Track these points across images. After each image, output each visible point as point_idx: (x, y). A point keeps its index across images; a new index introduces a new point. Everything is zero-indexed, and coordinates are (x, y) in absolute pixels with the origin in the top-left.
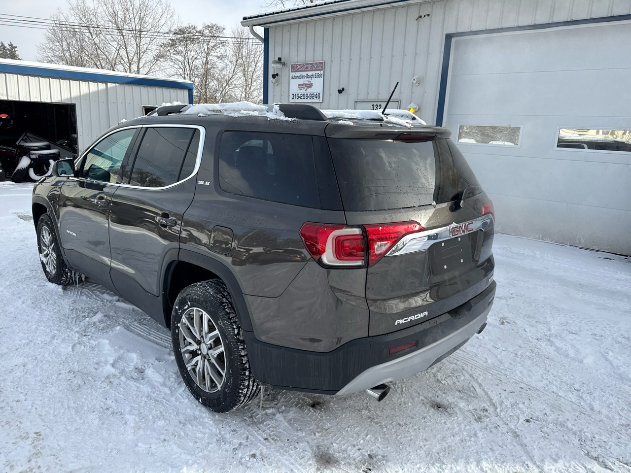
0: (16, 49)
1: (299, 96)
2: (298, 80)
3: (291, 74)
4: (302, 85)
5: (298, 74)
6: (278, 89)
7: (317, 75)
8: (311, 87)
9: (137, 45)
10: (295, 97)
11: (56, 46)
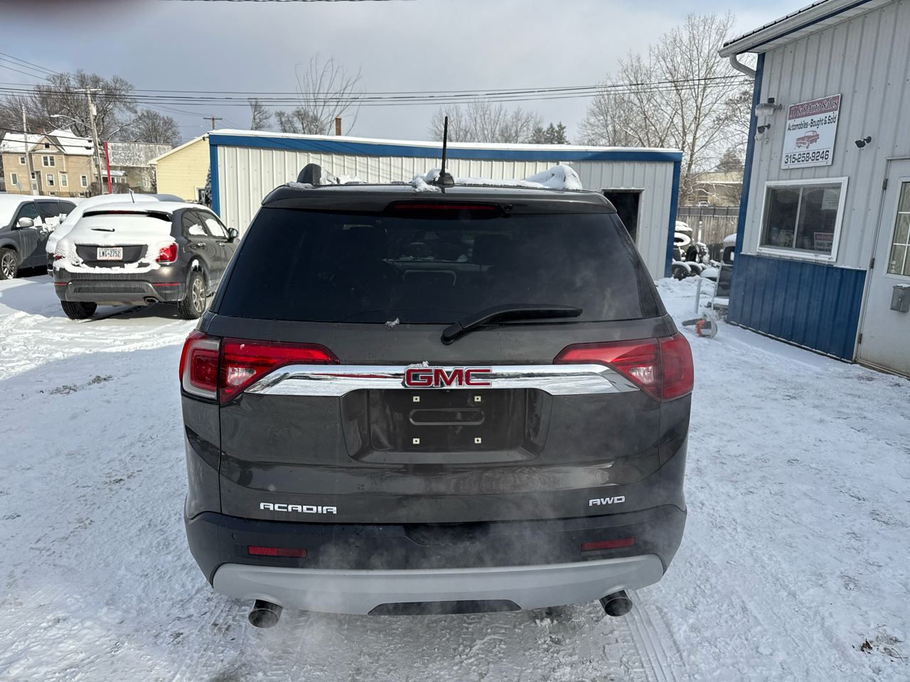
0: (565, 130)
1: (797, 157)
2: (797, 130)
3: (789, 122)
4: (803, 139)
5: (798, 121)
6: (767, 148)
7: (827, 119)
8: (815, 141)
9: (697, 106)
10: (789, 159)
11: (599, 120)
